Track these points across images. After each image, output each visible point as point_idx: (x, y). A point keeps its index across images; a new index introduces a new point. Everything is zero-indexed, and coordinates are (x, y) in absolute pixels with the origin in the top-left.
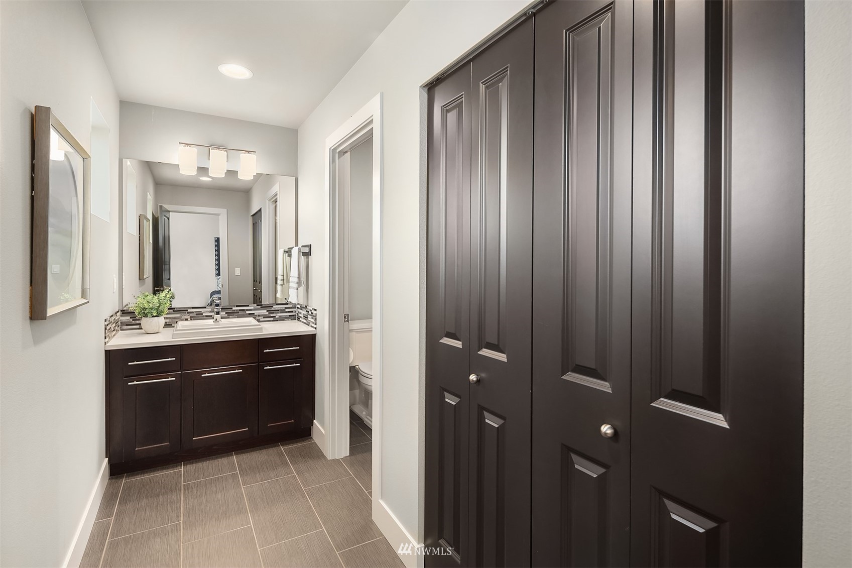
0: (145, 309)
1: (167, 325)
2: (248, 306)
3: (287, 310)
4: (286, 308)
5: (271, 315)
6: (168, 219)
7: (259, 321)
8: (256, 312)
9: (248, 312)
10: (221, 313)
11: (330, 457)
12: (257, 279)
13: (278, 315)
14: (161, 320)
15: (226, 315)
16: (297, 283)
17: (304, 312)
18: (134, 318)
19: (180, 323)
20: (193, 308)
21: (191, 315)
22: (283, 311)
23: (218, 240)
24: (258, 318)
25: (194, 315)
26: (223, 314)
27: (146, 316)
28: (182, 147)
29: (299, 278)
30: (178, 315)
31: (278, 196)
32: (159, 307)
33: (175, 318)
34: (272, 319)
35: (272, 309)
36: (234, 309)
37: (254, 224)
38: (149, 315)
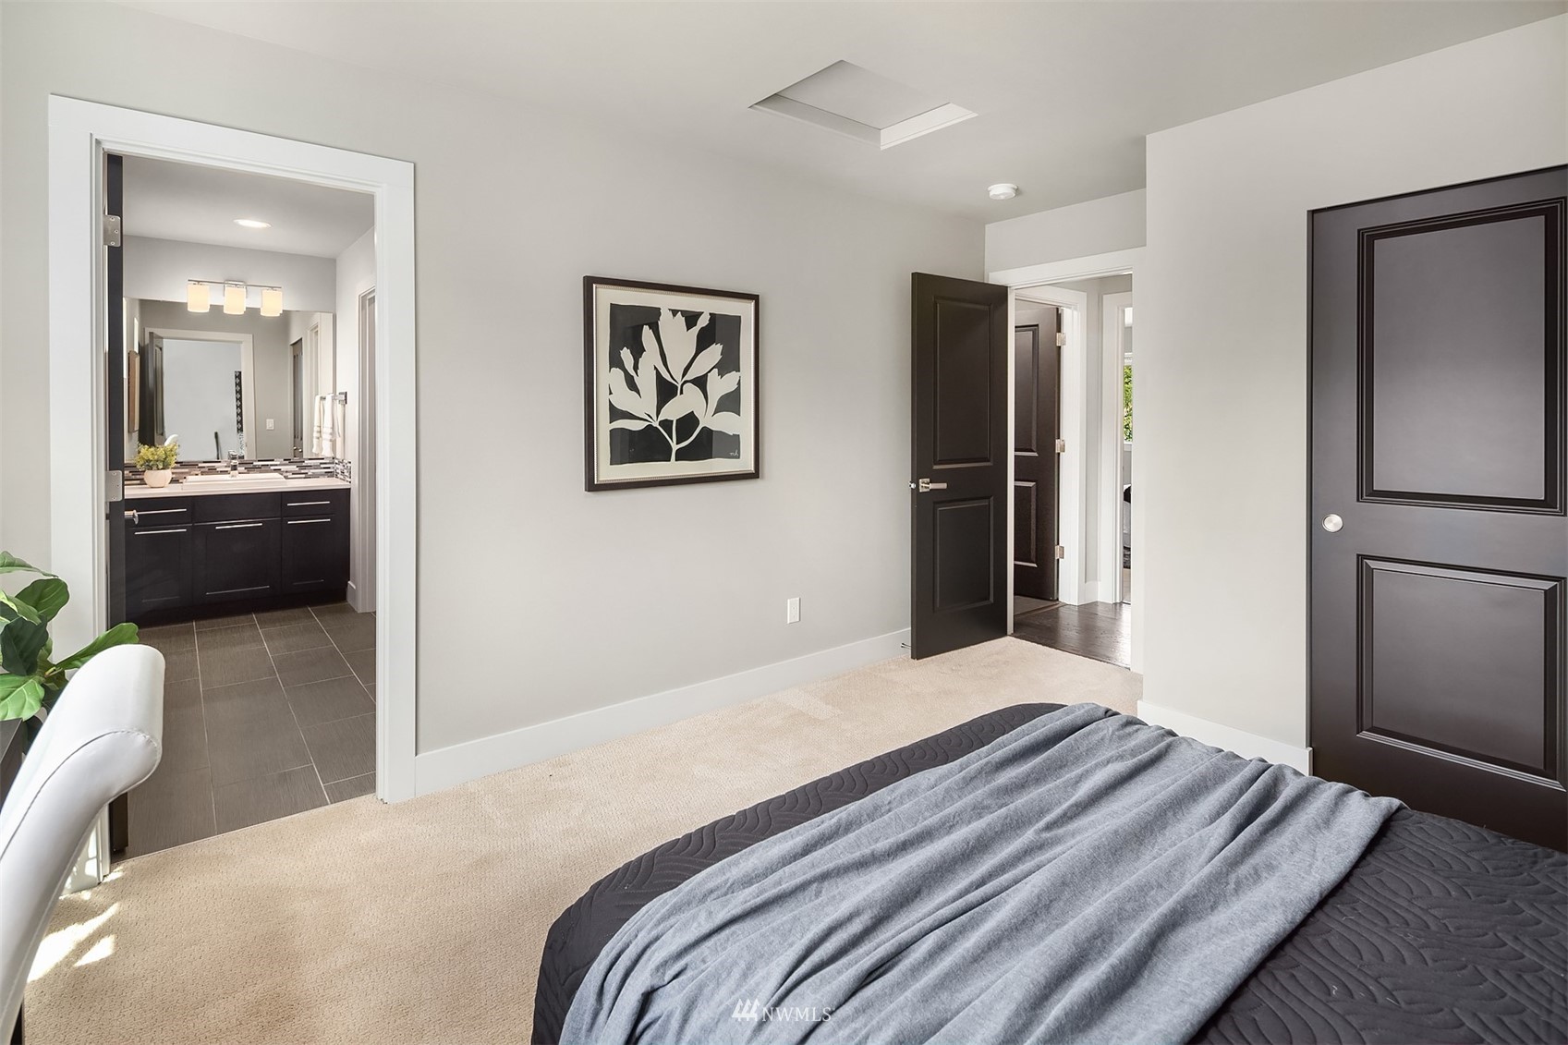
0: (149, 461)
1: (173, 481)
2: (273, 460)
3: (322, 466)
4: (321, 463)
5: (303, 471)
6: (161, 349)
7: (286, 477)
8: (283, 468)
9: (272, 468)
10: (239, 469)
11: (360, 611)
12: (297, 435)
13: (310, 472)
14: (168, 474)
15: (246, 471)
16: (331, 434)
17: (340, 467)
18: (136, 472)
19: (190, 478)
20: (204, 462)
21: (202, 470)
22: (317, 467)
23: (239, 376)
24: (285, 474)
25: (206, 470)
26: (241, 469)
27: (151, 468)
28: (191, 285)
29: (333, 428)
30: (187, 470)
31: (318, 329)
32: (165, 459)
33: (182, 473)
34: (303, 476)
35: (304, 464)
36: (255, 463)
37: (294, 357)
38: (155, 468)
